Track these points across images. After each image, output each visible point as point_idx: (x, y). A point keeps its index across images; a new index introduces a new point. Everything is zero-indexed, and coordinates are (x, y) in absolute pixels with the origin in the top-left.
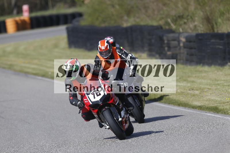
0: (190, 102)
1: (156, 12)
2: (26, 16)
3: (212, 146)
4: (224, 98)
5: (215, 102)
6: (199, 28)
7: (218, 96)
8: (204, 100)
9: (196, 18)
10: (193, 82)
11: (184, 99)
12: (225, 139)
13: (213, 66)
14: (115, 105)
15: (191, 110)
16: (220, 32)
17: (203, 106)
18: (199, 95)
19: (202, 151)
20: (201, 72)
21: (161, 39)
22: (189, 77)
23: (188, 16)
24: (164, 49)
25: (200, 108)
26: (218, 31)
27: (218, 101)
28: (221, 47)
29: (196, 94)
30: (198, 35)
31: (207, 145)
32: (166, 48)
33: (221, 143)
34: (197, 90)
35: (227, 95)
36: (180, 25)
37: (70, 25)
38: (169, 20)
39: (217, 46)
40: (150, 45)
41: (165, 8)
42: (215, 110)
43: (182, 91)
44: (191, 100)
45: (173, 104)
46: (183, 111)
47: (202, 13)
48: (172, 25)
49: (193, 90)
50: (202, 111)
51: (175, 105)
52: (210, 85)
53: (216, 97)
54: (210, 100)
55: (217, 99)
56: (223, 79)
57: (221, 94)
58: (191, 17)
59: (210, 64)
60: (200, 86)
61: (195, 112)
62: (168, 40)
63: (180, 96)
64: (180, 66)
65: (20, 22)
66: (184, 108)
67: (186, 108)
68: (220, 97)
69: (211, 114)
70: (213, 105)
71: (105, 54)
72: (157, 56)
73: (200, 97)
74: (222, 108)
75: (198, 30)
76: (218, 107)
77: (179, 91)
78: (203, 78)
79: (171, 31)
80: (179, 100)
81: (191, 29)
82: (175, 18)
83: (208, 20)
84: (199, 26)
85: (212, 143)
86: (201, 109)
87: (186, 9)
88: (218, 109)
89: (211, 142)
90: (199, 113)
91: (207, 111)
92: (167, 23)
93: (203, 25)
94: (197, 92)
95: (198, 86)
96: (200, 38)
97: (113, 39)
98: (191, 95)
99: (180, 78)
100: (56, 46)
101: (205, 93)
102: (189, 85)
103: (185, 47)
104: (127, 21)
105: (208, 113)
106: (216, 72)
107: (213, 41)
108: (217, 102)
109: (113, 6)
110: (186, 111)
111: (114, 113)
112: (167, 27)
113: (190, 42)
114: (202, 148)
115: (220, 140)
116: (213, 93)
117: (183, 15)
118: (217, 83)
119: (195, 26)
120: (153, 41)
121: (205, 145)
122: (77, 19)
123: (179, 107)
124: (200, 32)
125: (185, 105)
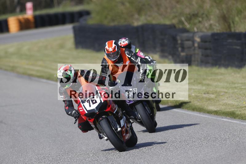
0: (205, 106)
1: (169, 10)
2: (29, 14)
3: (228, 154)
4: (242, 102)
5: (232, 107)
6: (214, 27)
7: (235, 100)
8: (220, 104)
9: (212, 17)
10: (208, 85)
11: (198, 104)
12: (243, 146)
13: (229, 68)
14: (113, 114)
15: (206, 115)
16: (237, 31)
17: (219, 111)
18: (215, 99)
19: (218, 159)
20: (217, 74)
21: (174, 39)
22: (204, 79)
23: (203, 14)
24: (178, 50)
25: (216, 113)
26: (235, 30)
27: (236, 105)
28: (238, 48)
29: (212, 98)
30: (214, 35)
31: (223, 152)
32: (180, 49)
33: (238, 150)
34: (213, 94)
35: (245, 99)
36: (195, 24)
37: (76, 24)
38: (183, 19)
39: (235, 47)
40: (162, 45)
41: (178, 6)
42: (232, 115)
43: (197, 95)
44: (206, 104)
45: (187, 109)
46: (198, 116)
47: (217, 12)
48: (186, 24)
49: (208, 93)
50: (219, 116)
51: (189, 110)
52: (227, 88)
53: (232, 102)
54: (226, 105)
55: (233, 103)
56: (240, 82)
57: (238, 98)
58: (207, 16)
59: (226, 66)
60: (216, 89)
61: (210, 117)
62: (182, 40)
63: (195, 100)
64: (195, 68)
65: (23, 21)
66: (198, 113)
67: (201, 113)
68: (237, 101)
69: (227, 119)
70: (230, 110)
71: (112, 56)
72: (170, 57)
73: (215, 101)
74: (240, 113)
75: (213, 29)
76: (235, 112)
77: (193, 95)
78: (219, 80)
79: (185, 31)
80: (194, 104)
81: (206, 28)
82: (189, 16)
83: (224, 18)
84: (215, 25)
85: (228, 151)
86: (216, 115)
87: (201, 7)
88: (235, 114)
89: (227, 149)
90: (215, 118)
91: (223, 117)
92: (181, 22)
93: (219, 24)
94: (212, 96)
95: (214, 89)
96: (216, 37)
97: (128, 40)
98: (206, 100)
99: (194, 81)
100: (62, 46)
101: (221, 97)
102: (204, 88)
103: (199, 47)
104: (138, 20)
105: (224, 118)
106: (233, 74)
107: (230, 41)
108: (234, 107)
109: (123, 4)
110: (201, 117)
111: (112, 122)
112: (181, 26)
113: (205, 42)
114: (217, 156)
115: (237, 148)
116: (230, 97)
117: (198, 13)
118: (234, 86)
119: (211, 25)
120: (166, 41)
121: (220, 153)
122: (84, 17)
123: (194, 112)
124: (215, 31)
125: (200, 110)
